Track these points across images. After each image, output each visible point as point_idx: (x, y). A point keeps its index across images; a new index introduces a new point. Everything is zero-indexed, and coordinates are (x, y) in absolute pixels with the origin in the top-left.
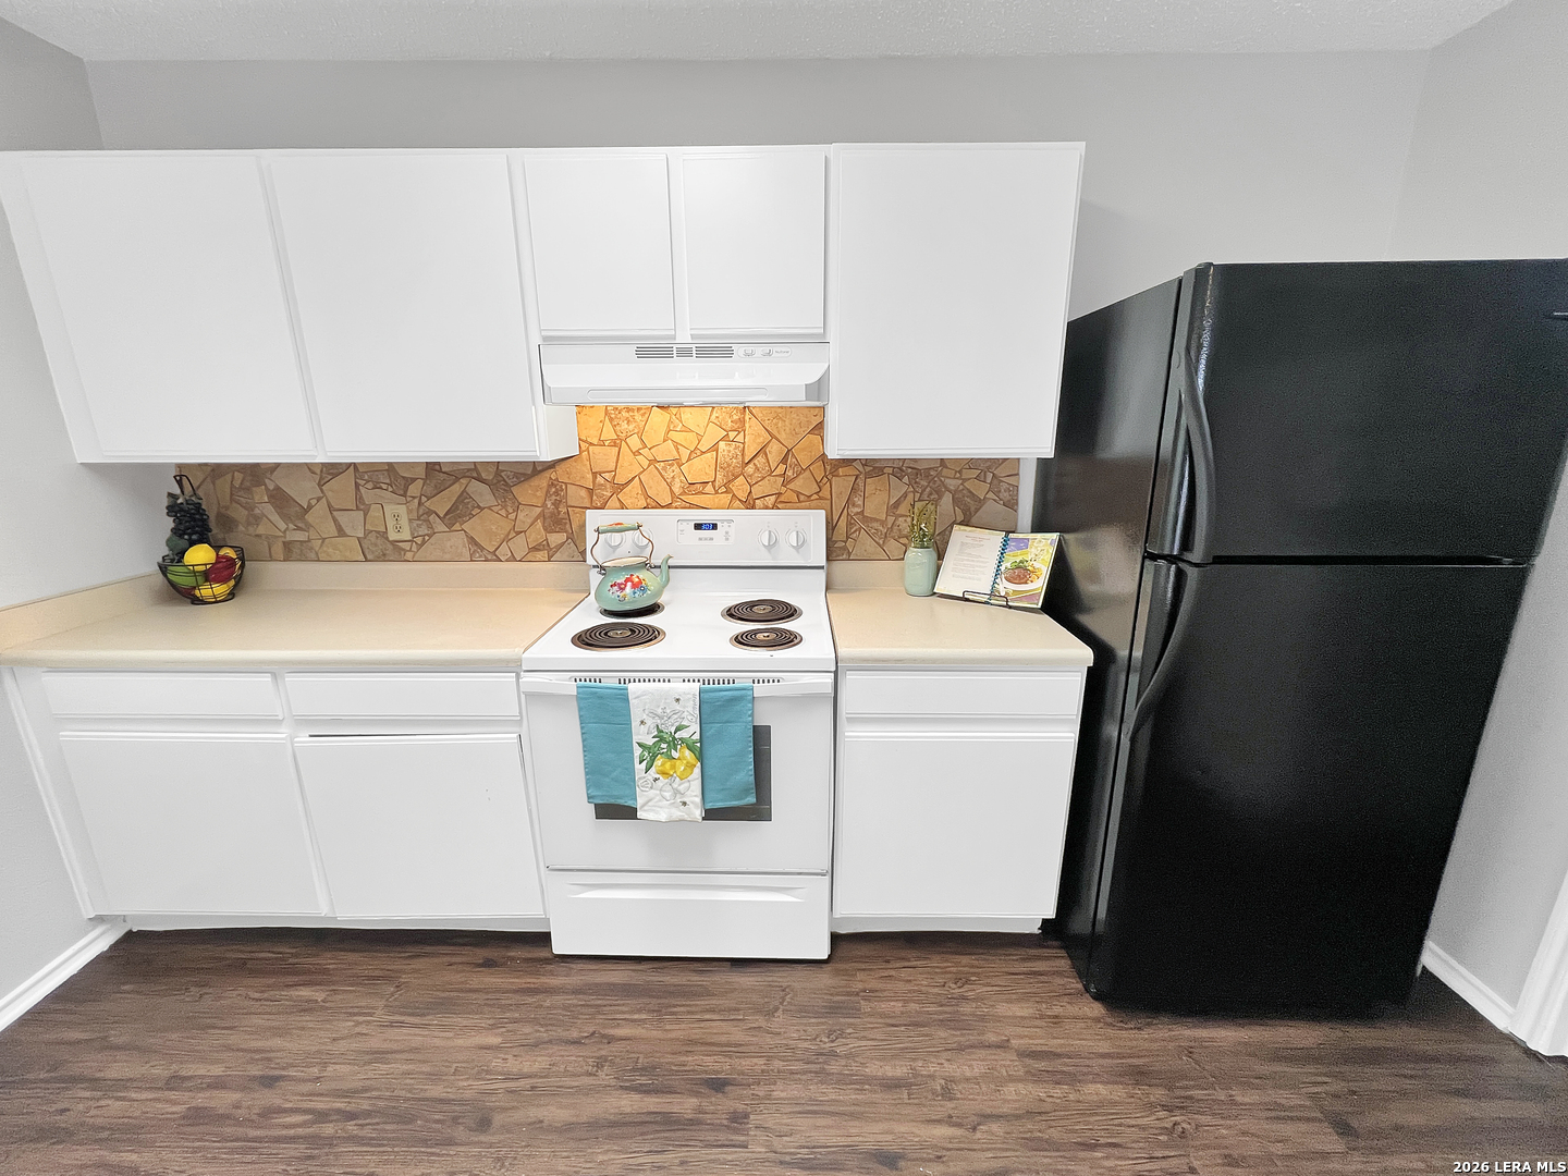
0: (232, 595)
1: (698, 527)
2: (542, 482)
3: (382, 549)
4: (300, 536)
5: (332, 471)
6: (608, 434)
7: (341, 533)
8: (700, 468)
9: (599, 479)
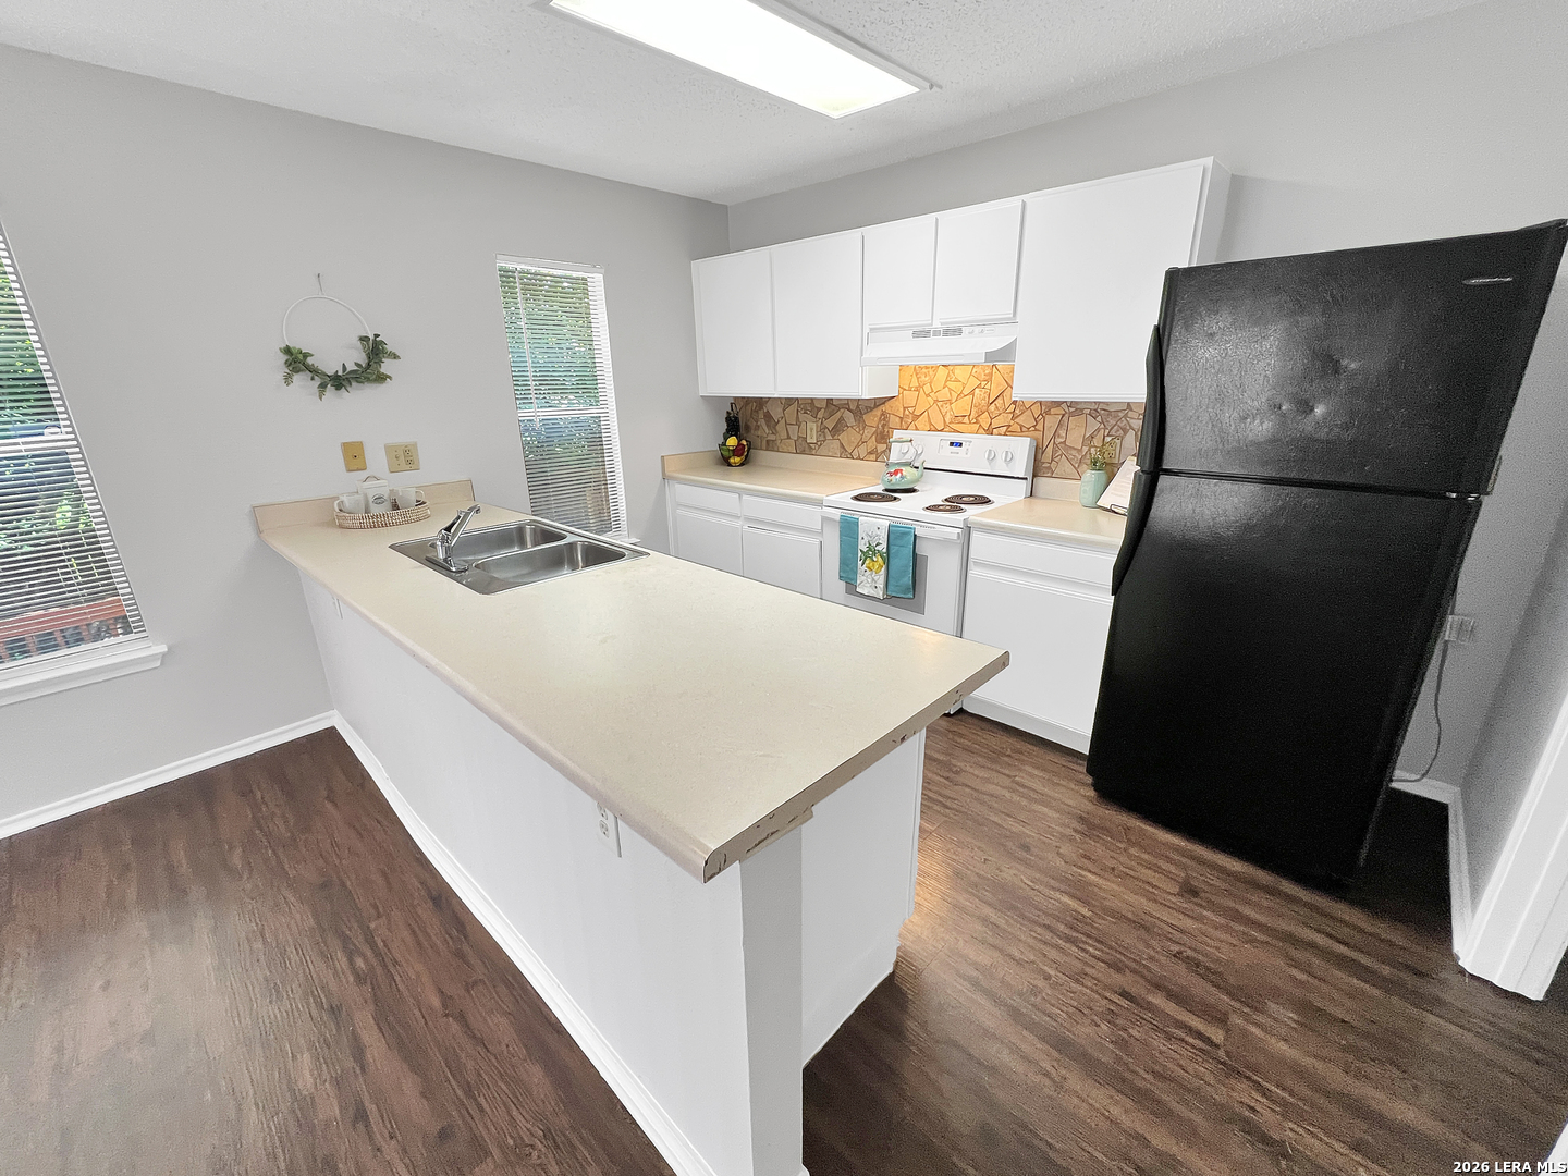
0: (742, 464)
1: (952, 444)
2: (878, 412)
3: (804, 448)
4: (772, 437)
5: (789, 402)
6: (915, 383)
7: (789, 437)
8: (962, 407)
9: (907, 412)
